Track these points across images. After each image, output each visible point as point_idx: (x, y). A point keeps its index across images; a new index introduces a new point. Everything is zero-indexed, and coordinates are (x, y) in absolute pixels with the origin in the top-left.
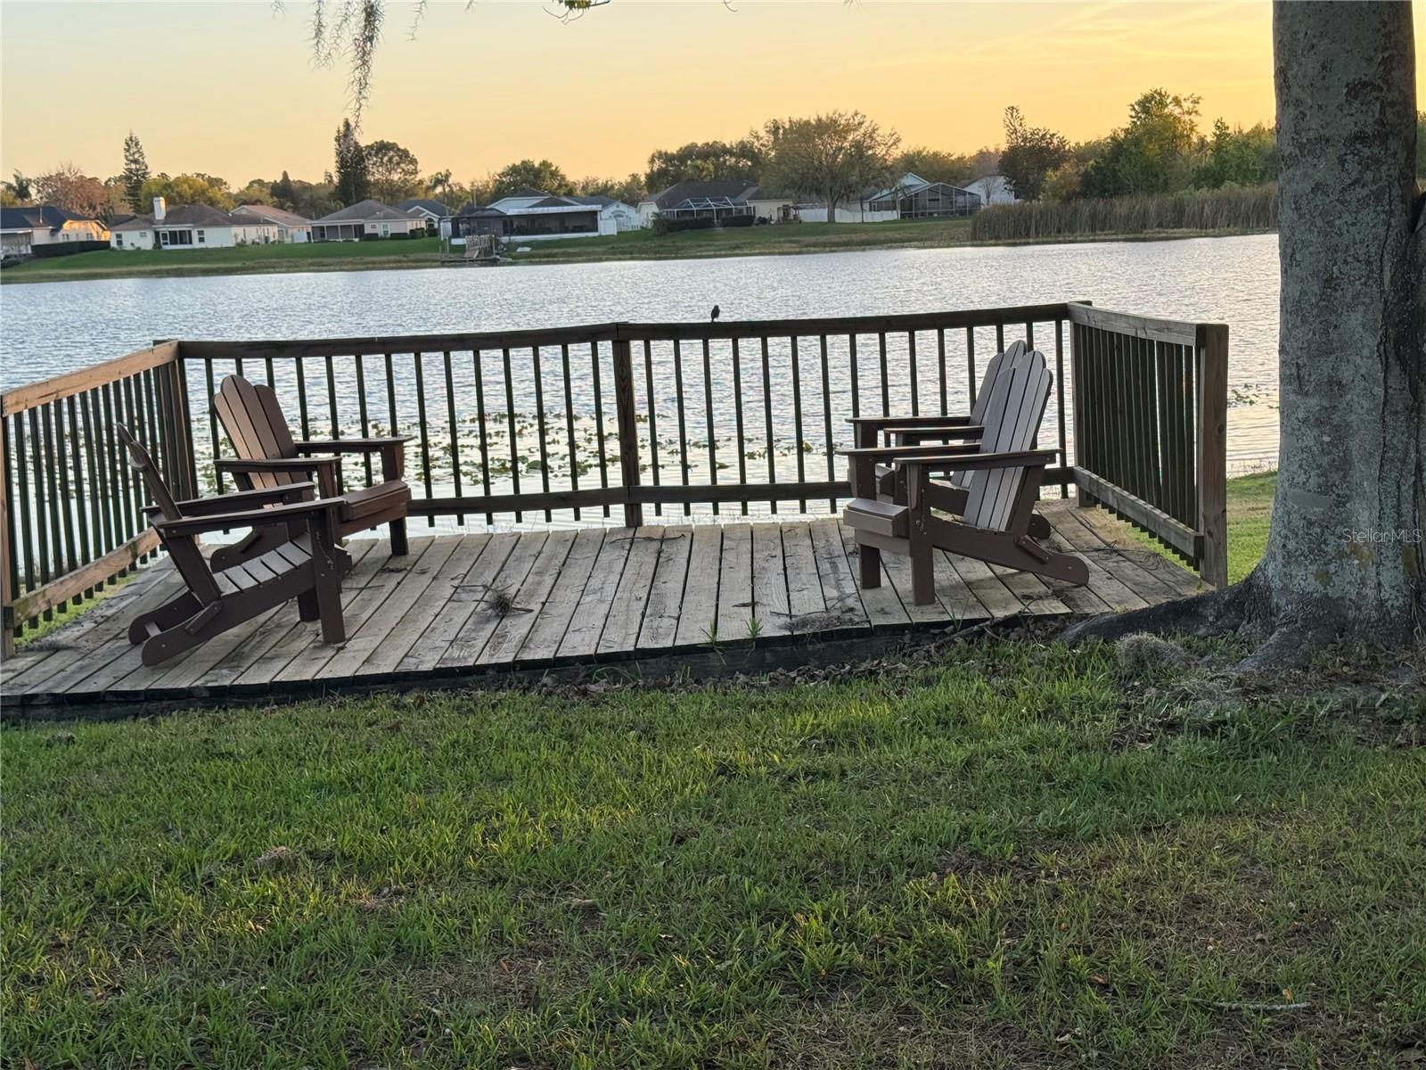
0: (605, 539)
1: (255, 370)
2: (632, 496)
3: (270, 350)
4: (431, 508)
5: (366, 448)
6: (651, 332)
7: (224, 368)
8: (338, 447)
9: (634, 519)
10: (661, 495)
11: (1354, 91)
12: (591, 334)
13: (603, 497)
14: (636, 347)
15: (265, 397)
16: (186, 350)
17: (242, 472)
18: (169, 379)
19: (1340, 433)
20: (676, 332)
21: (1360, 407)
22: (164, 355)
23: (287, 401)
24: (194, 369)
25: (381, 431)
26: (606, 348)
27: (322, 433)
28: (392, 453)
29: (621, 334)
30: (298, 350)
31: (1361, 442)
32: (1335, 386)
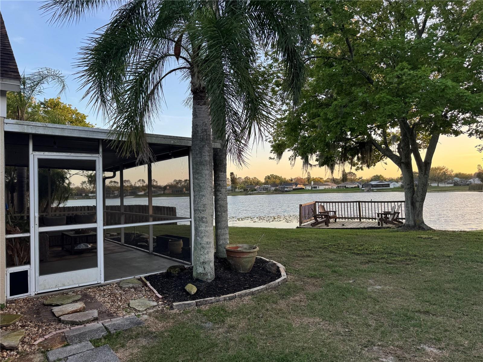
0: (357, 222)
1: (322, 204)
2: (360, 218)
3: (324, 202)
4: (339, 218)
5: (333, 212)
6: (362, 202)
7: (320, 204)
8: (330, 211)
9: (360, 220)
10: (363, 218)
11: (408, 184)
12: (356, 202)
13: (357, 218)
14: (361, 203)
15: (323, 206)
16: (316, 202)
17: (321, 213)
18: (315, 204)
19: (409, 211)
20: (365, 202)
21: (410, 209)
22: (314, 202)
23: (325, 207)
24: (317, 203)
25: (334, 210)
26: (357, 203)
27: (328, 210)
28: (335, 212)
29: (359, 202)
30: (327, 202)
31: (410, 211)
32: (408, 207)
